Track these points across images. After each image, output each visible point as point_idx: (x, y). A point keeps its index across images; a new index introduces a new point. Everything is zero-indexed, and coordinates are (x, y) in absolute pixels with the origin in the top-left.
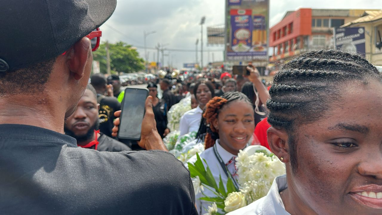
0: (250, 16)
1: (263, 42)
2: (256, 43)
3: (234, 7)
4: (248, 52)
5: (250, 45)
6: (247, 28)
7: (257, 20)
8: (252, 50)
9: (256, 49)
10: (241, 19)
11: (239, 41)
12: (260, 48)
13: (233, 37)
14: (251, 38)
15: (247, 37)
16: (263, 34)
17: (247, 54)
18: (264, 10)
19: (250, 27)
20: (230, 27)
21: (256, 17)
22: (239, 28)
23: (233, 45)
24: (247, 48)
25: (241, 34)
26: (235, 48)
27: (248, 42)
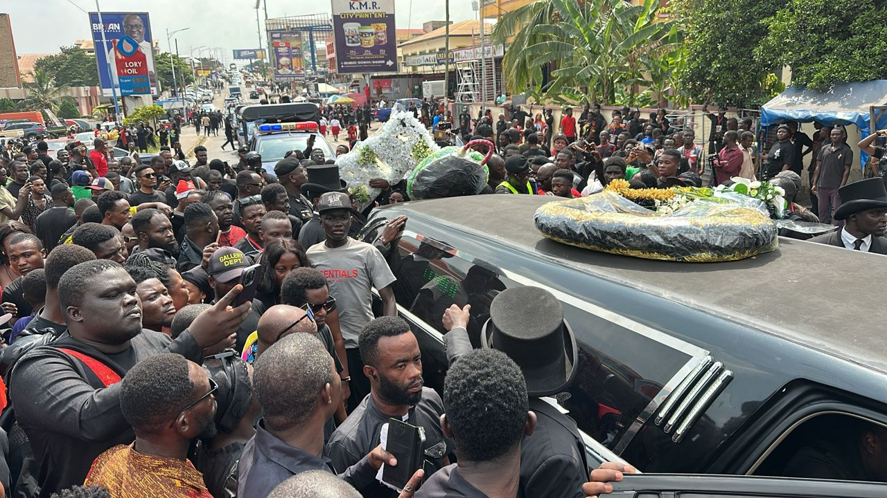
0: (289, 47)
1: (300, 67)
2: (296, 68)
3: (275, 41)
4: (290, 74)
5: (291, 69)
6: (287, 56)
7: (294, 51)
8: (293, 73)
9: (296, 72)
11: (282, 65)
12: (299, 71)
13: (278, 63)
14: (291, 63)
15: (288, 63)
16: (300, 60)
17: (290, 76)
18: (299, 43)
19: (289, 55)
20: (275, 55)
21: (293, 48)
22: (282, 56)
23: (279, 69)
24: (290, 71)
25: (284, 60)
26: (280, 71)
27: (290, 66)
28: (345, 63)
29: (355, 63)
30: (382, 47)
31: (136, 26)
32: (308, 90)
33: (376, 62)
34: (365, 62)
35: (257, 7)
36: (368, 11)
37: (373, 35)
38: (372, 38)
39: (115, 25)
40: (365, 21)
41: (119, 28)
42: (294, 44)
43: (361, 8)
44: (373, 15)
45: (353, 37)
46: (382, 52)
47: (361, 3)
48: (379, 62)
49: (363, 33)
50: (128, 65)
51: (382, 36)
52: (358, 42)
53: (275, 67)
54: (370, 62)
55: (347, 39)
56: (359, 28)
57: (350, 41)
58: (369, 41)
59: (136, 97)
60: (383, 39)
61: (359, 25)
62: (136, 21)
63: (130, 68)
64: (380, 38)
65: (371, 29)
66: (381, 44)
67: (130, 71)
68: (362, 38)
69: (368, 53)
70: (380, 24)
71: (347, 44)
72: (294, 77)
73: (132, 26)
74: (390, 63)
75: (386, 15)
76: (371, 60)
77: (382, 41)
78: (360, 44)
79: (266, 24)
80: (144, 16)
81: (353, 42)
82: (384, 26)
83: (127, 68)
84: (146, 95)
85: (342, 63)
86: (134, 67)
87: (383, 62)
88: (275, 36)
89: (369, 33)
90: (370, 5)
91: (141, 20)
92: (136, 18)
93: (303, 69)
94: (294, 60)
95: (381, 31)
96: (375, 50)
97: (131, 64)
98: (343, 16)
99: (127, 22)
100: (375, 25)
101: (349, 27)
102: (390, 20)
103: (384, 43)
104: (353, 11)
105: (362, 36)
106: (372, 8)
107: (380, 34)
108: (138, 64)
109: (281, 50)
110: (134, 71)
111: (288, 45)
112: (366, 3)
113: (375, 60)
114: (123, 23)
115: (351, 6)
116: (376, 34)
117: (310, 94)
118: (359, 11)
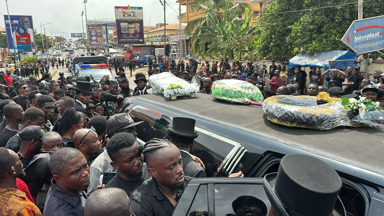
0: (96, 33)
1: (101, 41)
2: (99, 41)
3: (90, 30)
5: (97, 42)
6: (95, 36)
7: (98, 34)
8: (98, 44)
9: (99, 43)
10: (93, 34)
11: (93, 40)
12: (100, 43)
13: (91, 39)
14: (97, 40)
15: (96, 39)
16: (101, 38)
17: (96, 45)
18: (101, 31)
19: (96, 36)
20: (90, 36)
21: (98, 33)
22: (93, 36)
23: (91, 42)
24: (96, 43)
25: (94, 38)
26: (92, 43)
27: (97, 41)
28: (121, 40)
29: (125, 40)
30: (138, 33)
31: (26, 21)
32: (104, 51)
33: (135, 40)
34: (130, 40)
35: (82, 15)
36: (131, 18)
37: (133, 28)
38: (133, 30)
39: (16, 21)
40: (130, 22)
41: (18, 22)
42: (98, 31)
43: (128, 17)
44: (133, 20)
45: (125, 29)
46: (138, 35)
47: (128, 15)
48: (136, 40)
49: (129, 27)
50: (22, 38)
51: (138, 29)
52: (127, 31)
53: (90, 41)
54: (132, 40)
55: (122, 29)
56: (127, 25)
57: (123, 30)
58: (132, 31)
59: (25, 53)
60: (138, 30)
61: (127, 24)
62: (26, 19)
63: (22, 40)
64: (137, 30)
65: (133, 26)
66: (137, 32)
67: (22, 41)
68: (128, 29)
69: (131, 36)
70: (137, 24)
71: (122, 32)
72: (98, 45)
73: (24, 22)
74: (141, 40)
75: (139, 20)
76: (133, 39)
77: (137, 31)
78: (127, 32)
79: (86, 22)
80: (30, 18)
81: (125, 31)
82: (138, 25)
83: (21, 40)
84: (30, 52)
85: (120, 40)
86: (24, 40)
87: (138, 40)
88: (90, 27)
89: (132, 27)
90: (132, 15)
91: (28, 19)
92: (26, 18)
93: (102, 42)
94: (99, 38)
95: (137, 27)
96: (134, 35)
97: (23, 38)
98: (120, 20)
99: (22, 20)
100: (134, 24)
101: (123, 25)
102: (141, 22)
103: (138, 32)
104: (125, 18)
105: (129, 28)
106: (133, 16)
107: (136, 28)
108: (26, 38)
109: (92, 34)
110: (24, 41)
111: (96, 32)
112: (130, 15)
113: (134, 39)
114: (20, 20)
115: (124, 16)
116: (135, 28)
117: (105, 53)
118: (127, 18)
